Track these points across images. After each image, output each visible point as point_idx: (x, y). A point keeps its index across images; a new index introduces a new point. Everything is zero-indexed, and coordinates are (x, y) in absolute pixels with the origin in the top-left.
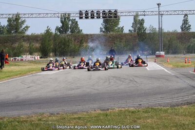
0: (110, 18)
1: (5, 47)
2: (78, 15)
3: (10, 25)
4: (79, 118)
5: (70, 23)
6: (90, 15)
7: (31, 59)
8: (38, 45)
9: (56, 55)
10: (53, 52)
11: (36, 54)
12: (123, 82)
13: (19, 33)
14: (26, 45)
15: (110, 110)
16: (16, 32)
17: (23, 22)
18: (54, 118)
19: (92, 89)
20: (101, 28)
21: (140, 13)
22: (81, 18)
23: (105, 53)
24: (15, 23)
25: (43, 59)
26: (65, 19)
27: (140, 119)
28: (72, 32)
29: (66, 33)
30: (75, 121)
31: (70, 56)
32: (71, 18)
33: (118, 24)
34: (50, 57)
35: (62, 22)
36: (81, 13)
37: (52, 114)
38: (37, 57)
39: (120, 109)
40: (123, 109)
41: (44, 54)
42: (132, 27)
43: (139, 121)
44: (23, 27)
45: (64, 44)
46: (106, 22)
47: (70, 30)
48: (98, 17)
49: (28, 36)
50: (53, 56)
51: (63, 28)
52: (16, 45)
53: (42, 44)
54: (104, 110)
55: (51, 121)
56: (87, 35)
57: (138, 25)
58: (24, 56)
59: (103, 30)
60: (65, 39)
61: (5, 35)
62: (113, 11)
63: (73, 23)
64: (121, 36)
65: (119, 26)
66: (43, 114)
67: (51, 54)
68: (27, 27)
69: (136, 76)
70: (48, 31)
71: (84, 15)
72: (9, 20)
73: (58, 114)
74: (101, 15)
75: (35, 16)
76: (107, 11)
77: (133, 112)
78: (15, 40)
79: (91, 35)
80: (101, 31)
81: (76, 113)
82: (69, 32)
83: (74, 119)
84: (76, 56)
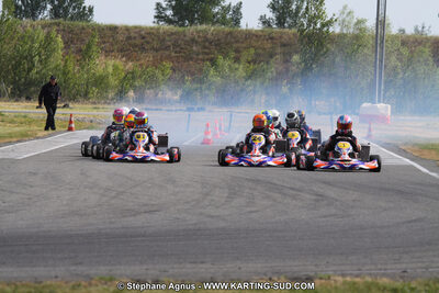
12: (294, 197)
19: (201, 214)
20: (158, 7)
23: (177, 97)
28: (55, 13)
29: (34, 16)
39: (348, 279)
40: (357, 280)
42: (273, 7)
47: (49, 7)
56: (114, 29)
59: (169, 13)
79: (127, 29)
80: (159, 17)
82: (45, 15)
84: (74, 99)
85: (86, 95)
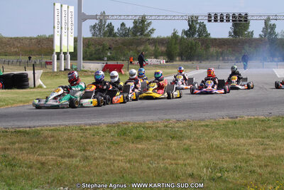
0: (240, 22)
1: (130, 50)
2: (207, 18)
3: (135, 27)
4: (207, 126)
5: (198, 26)
6: (219, 18)
7: (156, 63)
8: (164, 49)
9: (182, 60)
10: (179, 56)
11: (162, 57)
13: (145, 35)
14: (151, 48)
15: (239, 118)
16: (141, 34)
17: (149, 24)
18: (181, 125)
20: (230, 32)
21: (271, 18)
22: (210, 21)
24: (141, 25)
25: (168, 64)
26: (192, 21)
27: (270, 128)
28: (199, 35)
29: (193, 36)
30: (202, 128)
31: (197, 60)
32: (199, 21)
33: (248, 28)
34: (176, 61)
35: (189, 25)
36: (210, 16)
37: (178, 121)
38: (163, 62)
39: (249, 117)
40: (252, 117)
41: (170, 58)
42: (263, 32)
43: (269, 130)
44: (149, 29)
45: (191, 48)
46: (235, 25)
47: (197, 34)
48: (228, 21)
49: (153, 39)
50: (179, 61)
51: (191, 31)
52: (141, 48)
53: (168, 48)
54: (232, 118)
55: (177, 127)
56: (215, 39)
57: (269, 30)
58: (149, 60)
59: (233, 34)
60: (191, 43)
61: (130, 37)
62: (243, 15)
63: (200, 26)
64: (251, 41)
65: (249, 30)
66: (169, 120)
67: (177, 59)
68: (153, 30)
69: (266, 84)
70: (174, 34)
71: (213, 18)
72: (135, 22)
73: (184, 120)
74: (231, 18)
75: (161, 18)
76: (237, 15)
77: (263, 121)
78: (140, 43)
79: (219, 39)
80: (230, 35)
81: (203, 120)
82: (196, 36)
83: (202, 126)
84: (203, 60)
85: (207, 59)
